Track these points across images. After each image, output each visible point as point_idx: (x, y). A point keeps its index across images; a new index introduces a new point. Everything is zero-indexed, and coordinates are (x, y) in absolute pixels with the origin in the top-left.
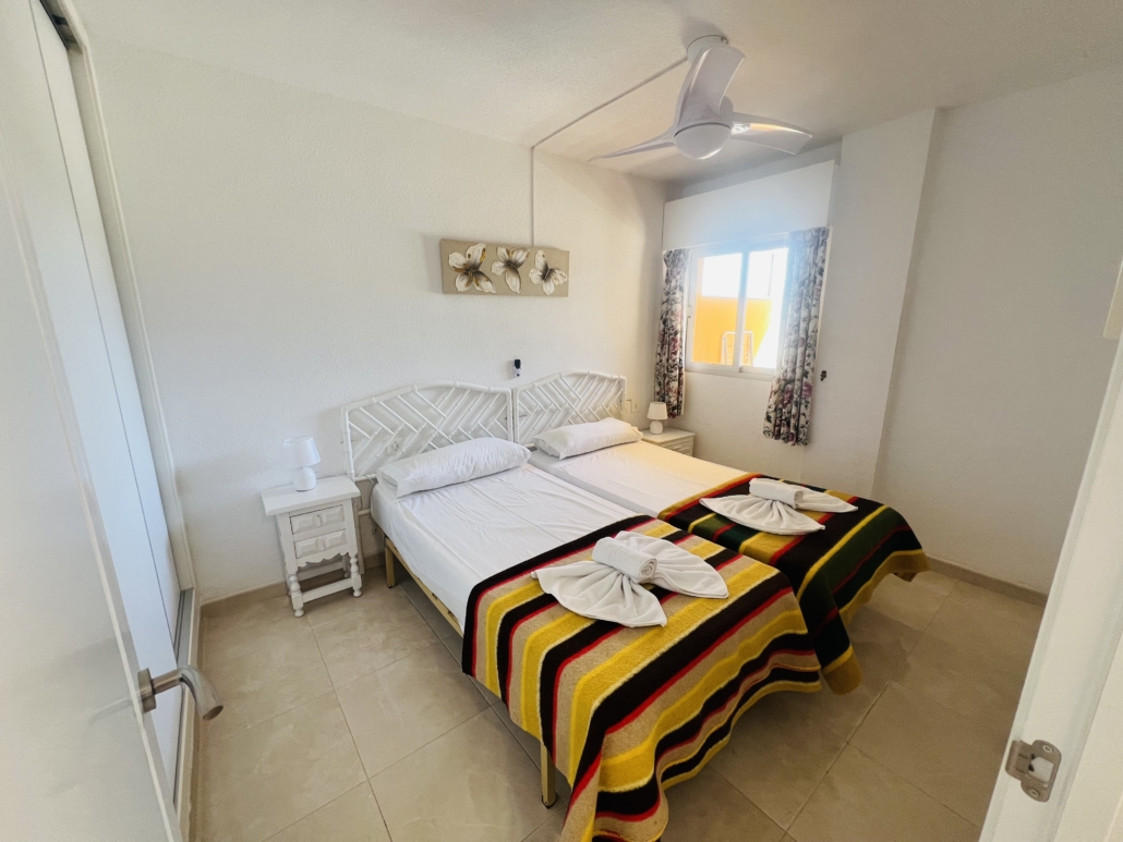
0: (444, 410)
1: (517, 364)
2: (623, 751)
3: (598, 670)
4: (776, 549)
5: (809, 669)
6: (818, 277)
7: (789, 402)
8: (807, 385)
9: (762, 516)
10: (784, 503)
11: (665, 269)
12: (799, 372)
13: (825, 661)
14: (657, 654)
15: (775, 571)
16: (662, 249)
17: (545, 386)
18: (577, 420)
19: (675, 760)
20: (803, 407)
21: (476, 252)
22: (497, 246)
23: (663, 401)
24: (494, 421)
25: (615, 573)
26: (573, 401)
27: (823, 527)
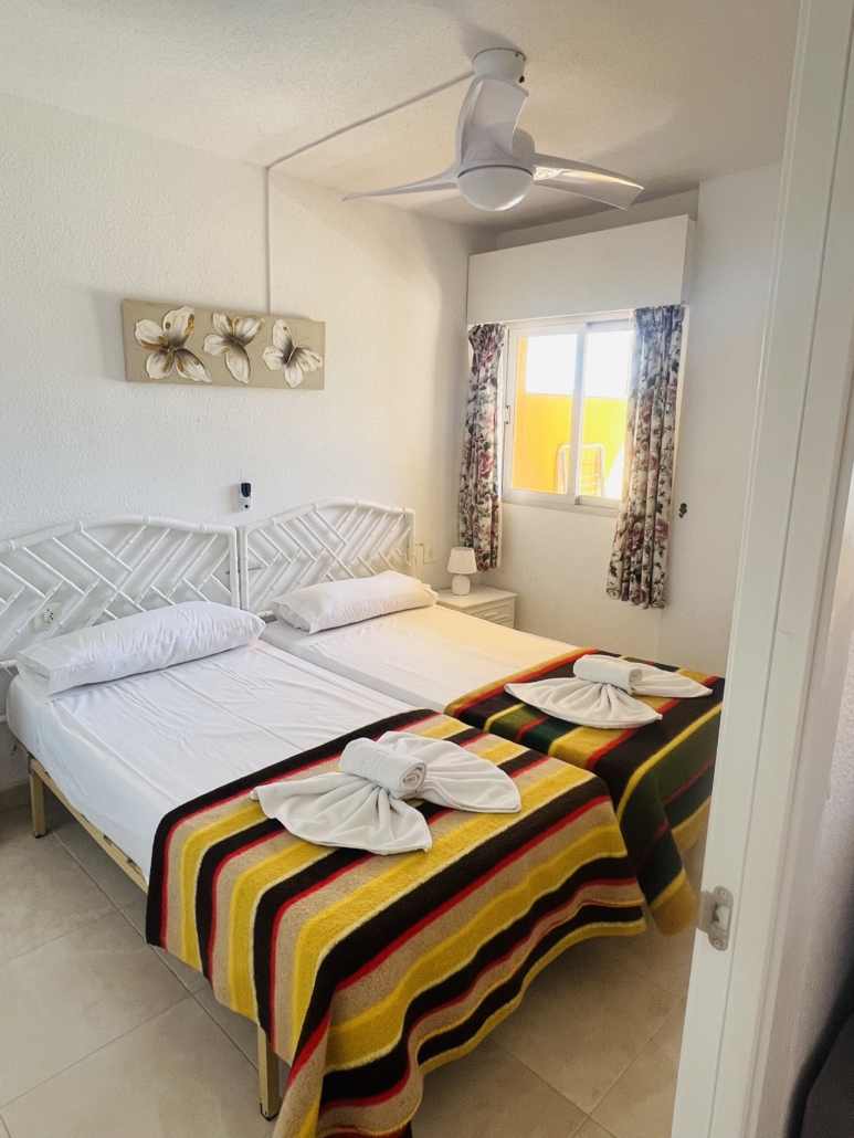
0: (127, 559)
1: (246, 489)
2: (360, 1012)
3: (331, 909)
4: (597, 748)
5: (627, 903)
6: (672, 373)
7: (639, 547)
8: (661, 523)
9: (584, 705)
10: (616, 687)
11: (471, 352)
12: (650, 504)
13: (651, 892)
14: (414, 885)
15: (589, 776)
16: (466, 323)
17: (290, 523)
18: (337, 575)
19: (439, 1028)
20: (657, 553)
21: (179, 320)
22: (211, 312)
23: (471, 546)
24: (209, 577)
25: (369, 786)
26: (334, 546)
27: (660, 716)
